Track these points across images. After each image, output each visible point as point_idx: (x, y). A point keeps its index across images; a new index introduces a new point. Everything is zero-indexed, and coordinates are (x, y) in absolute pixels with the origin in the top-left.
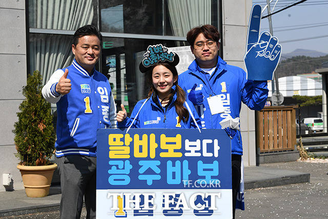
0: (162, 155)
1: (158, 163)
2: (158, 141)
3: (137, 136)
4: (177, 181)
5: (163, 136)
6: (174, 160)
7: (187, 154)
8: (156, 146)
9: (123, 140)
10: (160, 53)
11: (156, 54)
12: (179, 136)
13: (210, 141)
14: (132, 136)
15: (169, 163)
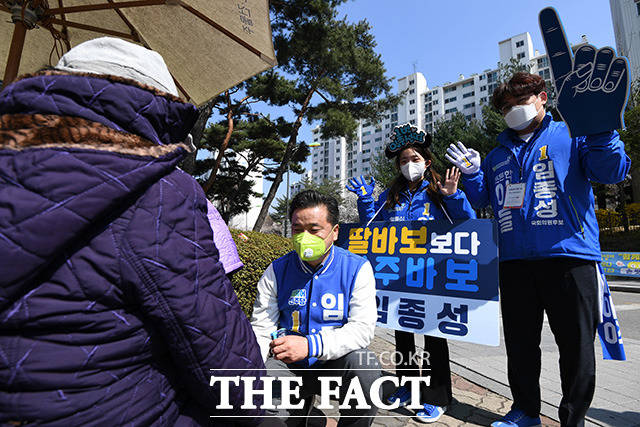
0: (403, 251)
1: (397, 260)
2: (398, 235)
3: (376, 230)
4: (419, 284)
5: (405, 230)
6: (416, 257)
7: (433, 251)
8: (396, 240)
9: (362, 234)
10: (407, 134)
11: (403, 135)
12: (424, 229)
13: (466, 235)
14: (372, 230)
15: (410, 261)
